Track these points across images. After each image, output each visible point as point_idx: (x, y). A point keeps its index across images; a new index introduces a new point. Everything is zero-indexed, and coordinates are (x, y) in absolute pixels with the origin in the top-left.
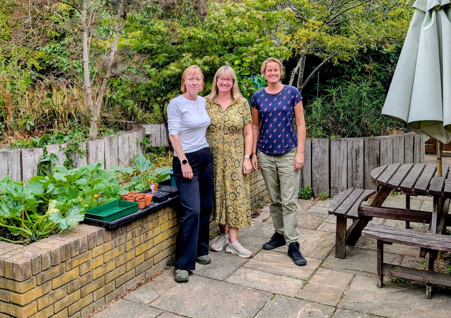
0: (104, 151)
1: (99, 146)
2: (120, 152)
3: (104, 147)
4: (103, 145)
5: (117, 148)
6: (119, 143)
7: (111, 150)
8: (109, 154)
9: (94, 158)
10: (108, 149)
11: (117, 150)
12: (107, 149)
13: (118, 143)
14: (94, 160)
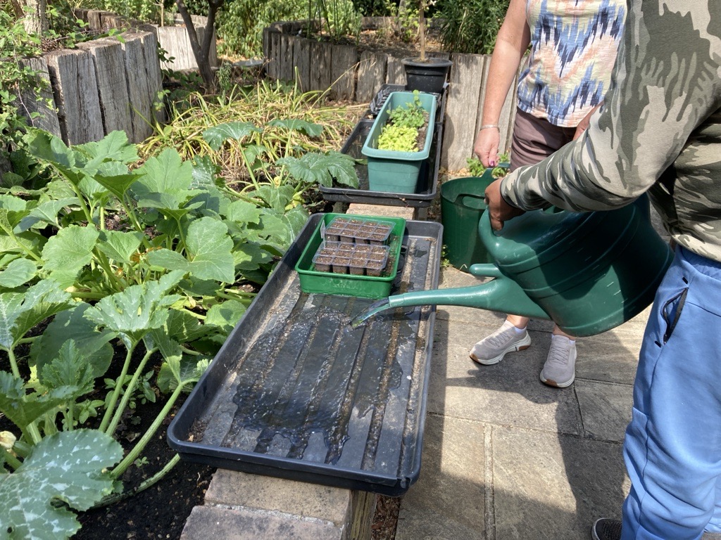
0: (98, 86)
1: (82, 71)
2: (131, 88)
3: (96, 72)
4: (93, 69)
5: (124, 78)
6: (127, 61)
7: (114, 83)
8: (110, 94)
9: (76, 106)
10: (106, 80)
11: (125, 82)
12: (104, 81)
13: (125, 63)
14: (77, 113)
